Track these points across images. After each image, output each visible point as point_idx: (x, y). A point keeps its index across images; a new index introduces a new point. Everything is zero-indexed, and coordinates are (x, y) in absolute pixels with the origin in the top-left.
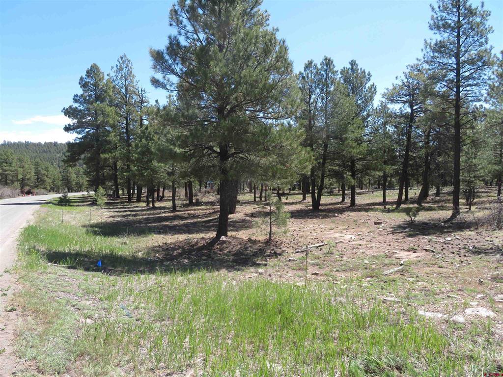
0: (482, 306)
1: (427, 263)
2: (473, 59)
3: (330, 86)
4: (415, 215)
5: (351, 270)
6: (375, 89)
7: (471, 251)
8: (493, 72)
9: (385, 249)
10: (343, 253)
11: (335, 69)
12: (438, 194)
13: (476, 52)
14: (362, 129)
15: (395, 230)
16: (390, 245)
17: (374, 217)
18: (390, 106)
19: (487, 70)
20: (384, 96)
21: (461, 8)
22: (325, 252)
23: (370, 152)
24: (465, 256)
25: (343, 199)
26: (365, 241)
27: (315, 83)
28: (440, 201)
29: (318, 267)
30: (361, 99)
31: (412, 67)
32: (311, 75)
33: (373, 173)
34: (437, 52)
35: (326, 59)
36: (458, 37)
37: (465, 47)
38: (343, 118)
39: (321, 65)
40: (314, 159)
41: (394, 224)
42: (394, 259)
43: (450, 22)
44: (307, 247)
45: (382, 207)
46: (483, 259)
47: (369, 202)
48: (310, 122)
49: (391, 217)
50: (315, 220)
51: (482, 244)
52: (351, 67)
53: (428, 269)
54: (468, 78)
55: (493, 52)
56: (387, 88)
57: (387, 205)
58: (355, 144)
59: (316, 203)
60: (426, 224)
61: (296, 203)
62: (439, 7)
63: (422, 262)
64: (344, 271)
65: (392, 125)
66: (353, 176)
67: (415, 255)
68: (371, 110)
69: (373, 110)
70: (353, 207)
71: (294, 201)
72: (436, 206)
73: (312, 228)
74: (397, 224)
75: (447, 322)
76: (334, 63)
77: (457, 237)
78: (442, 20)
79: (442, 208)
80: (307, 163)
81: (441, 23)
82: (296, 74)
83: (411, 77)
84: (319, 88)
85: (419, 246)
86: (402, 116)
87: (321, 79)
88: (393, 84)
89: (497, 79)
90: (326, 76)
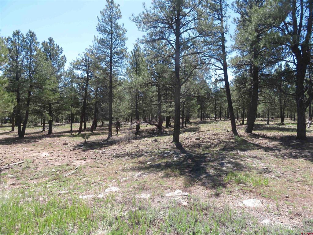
0: (114, 186)
1: (91, 166)
2: (118, 52)
3: (33, 51)
4: (87, 138)
5: (42, 177)
6: (65, 59)
7: (115, 156)
8: (127, 61)
9: (67, 160)
10: (38, 166)
11: (37, 41)
12: (102, 125)
13: (120, 49)
14: (56, 83)
15: (75, 148)
16: (71, 158)
17: (63, 141)
18: (75, 71)
19: (125, 60)
20: (71, 64)
21: (113, 23)
22: (24, 167)
23: (62, 98)
24: (111, 159)
25: (44, 130)
26: (55, 156)
27: (22, 48)
28: (103, 129)
29: (17, 178)
30: (56, 64)
31: (89, 50)
32: (19, 41)
33: (64, 112)
34: (101, 44)
35: (30, 32)
36: (111, 38)
37: (114, 45)
38: (43, 75)
39: (26, 35)
40: (15, 101)
41: (75, 144)
42: (72, 166)
43: (108, 29)
44: (9, 165)
45: (69, 134)
46: (120, 160)
47: (62, 131)
48: (17, 74)
49: (74, 140)
50: (19, 145)
51: (120, 152)
52: (49, 42)
53: (91, 170)
54: (116, 62)
55: (128, 51)
56: (73, 60)
57: (72, 133)
58: (50, 93)
59: (22, 133)
60: (94, 143)
61: (5, 133)
62: (102, 19)
63: (88, 166)
64: (37, 178)
65: (77, 83)
66: (50, 114)
67: (85, 162)
68: (63, 72)
69: (64, 72)
70: (50, 134)
71: (4, 132)
72: (100, 132)
73: (16, 151)
74: (78, 144)
75: (94, 199)
76: (36, 36)
77: (109, 149)
78: (103, 27)
79: (103, 133)
80: (10, 104)
81: (103, 28)
82: (5, 38)
83: (87, 56)
84: (25, 52)
85: (88, 156)
86: (82, 78)
87: (27, 45)
88: (77, 58)
89: (129, 65)
90: (31, 44)
